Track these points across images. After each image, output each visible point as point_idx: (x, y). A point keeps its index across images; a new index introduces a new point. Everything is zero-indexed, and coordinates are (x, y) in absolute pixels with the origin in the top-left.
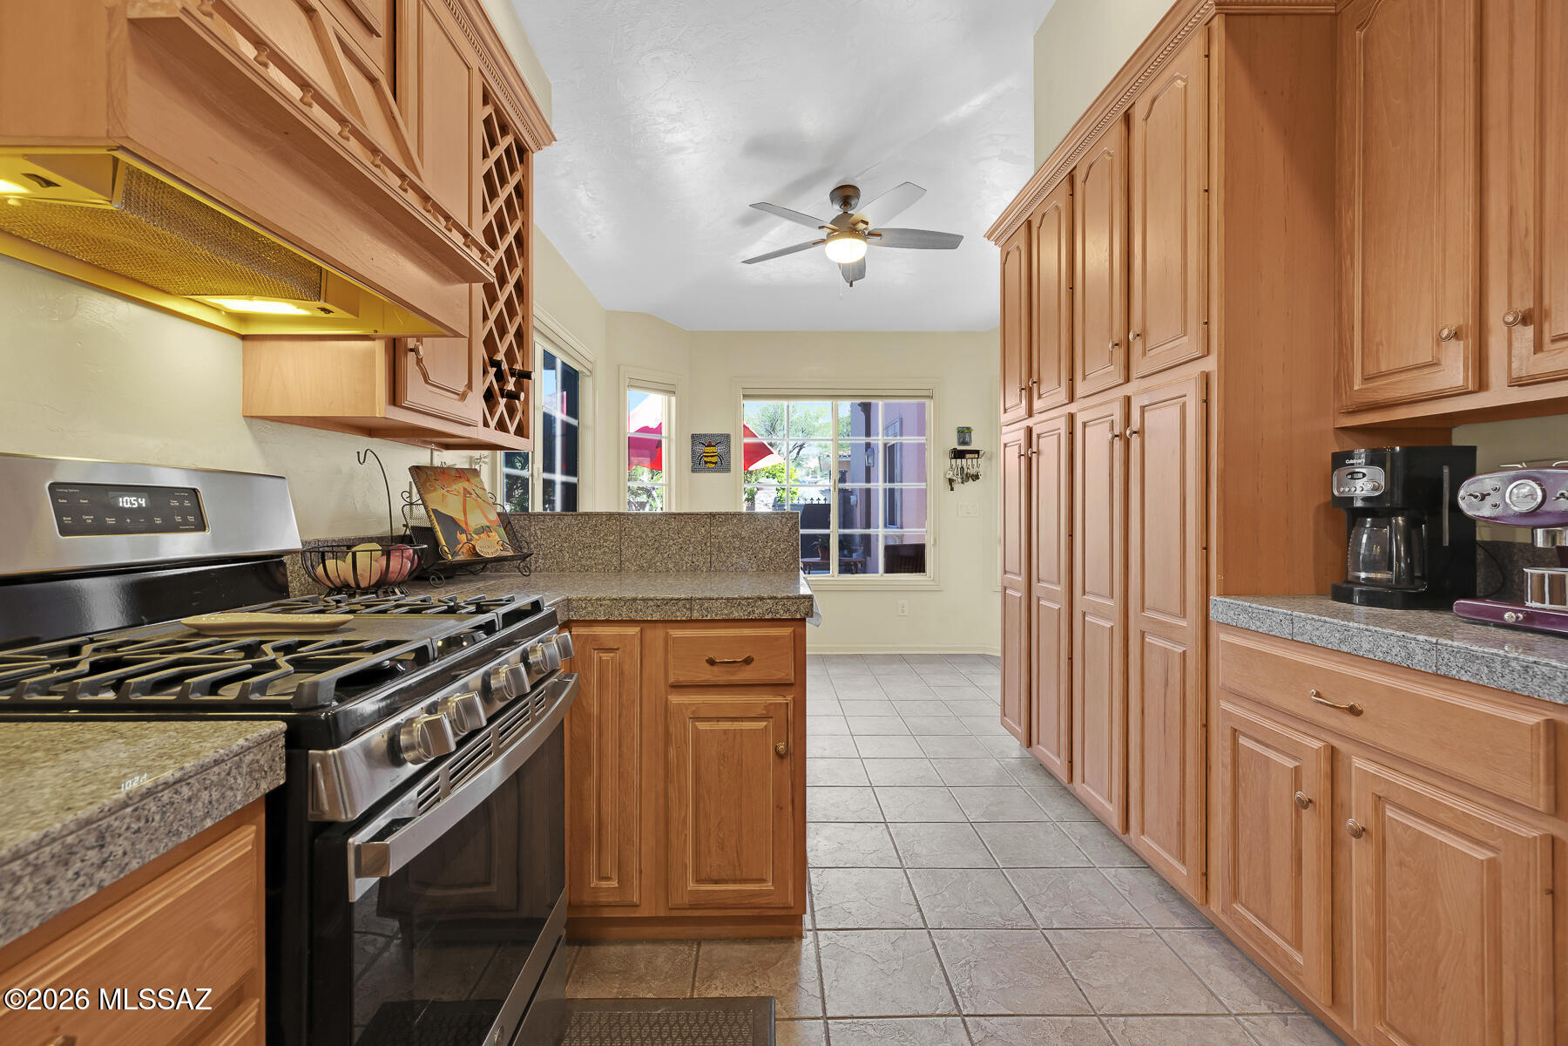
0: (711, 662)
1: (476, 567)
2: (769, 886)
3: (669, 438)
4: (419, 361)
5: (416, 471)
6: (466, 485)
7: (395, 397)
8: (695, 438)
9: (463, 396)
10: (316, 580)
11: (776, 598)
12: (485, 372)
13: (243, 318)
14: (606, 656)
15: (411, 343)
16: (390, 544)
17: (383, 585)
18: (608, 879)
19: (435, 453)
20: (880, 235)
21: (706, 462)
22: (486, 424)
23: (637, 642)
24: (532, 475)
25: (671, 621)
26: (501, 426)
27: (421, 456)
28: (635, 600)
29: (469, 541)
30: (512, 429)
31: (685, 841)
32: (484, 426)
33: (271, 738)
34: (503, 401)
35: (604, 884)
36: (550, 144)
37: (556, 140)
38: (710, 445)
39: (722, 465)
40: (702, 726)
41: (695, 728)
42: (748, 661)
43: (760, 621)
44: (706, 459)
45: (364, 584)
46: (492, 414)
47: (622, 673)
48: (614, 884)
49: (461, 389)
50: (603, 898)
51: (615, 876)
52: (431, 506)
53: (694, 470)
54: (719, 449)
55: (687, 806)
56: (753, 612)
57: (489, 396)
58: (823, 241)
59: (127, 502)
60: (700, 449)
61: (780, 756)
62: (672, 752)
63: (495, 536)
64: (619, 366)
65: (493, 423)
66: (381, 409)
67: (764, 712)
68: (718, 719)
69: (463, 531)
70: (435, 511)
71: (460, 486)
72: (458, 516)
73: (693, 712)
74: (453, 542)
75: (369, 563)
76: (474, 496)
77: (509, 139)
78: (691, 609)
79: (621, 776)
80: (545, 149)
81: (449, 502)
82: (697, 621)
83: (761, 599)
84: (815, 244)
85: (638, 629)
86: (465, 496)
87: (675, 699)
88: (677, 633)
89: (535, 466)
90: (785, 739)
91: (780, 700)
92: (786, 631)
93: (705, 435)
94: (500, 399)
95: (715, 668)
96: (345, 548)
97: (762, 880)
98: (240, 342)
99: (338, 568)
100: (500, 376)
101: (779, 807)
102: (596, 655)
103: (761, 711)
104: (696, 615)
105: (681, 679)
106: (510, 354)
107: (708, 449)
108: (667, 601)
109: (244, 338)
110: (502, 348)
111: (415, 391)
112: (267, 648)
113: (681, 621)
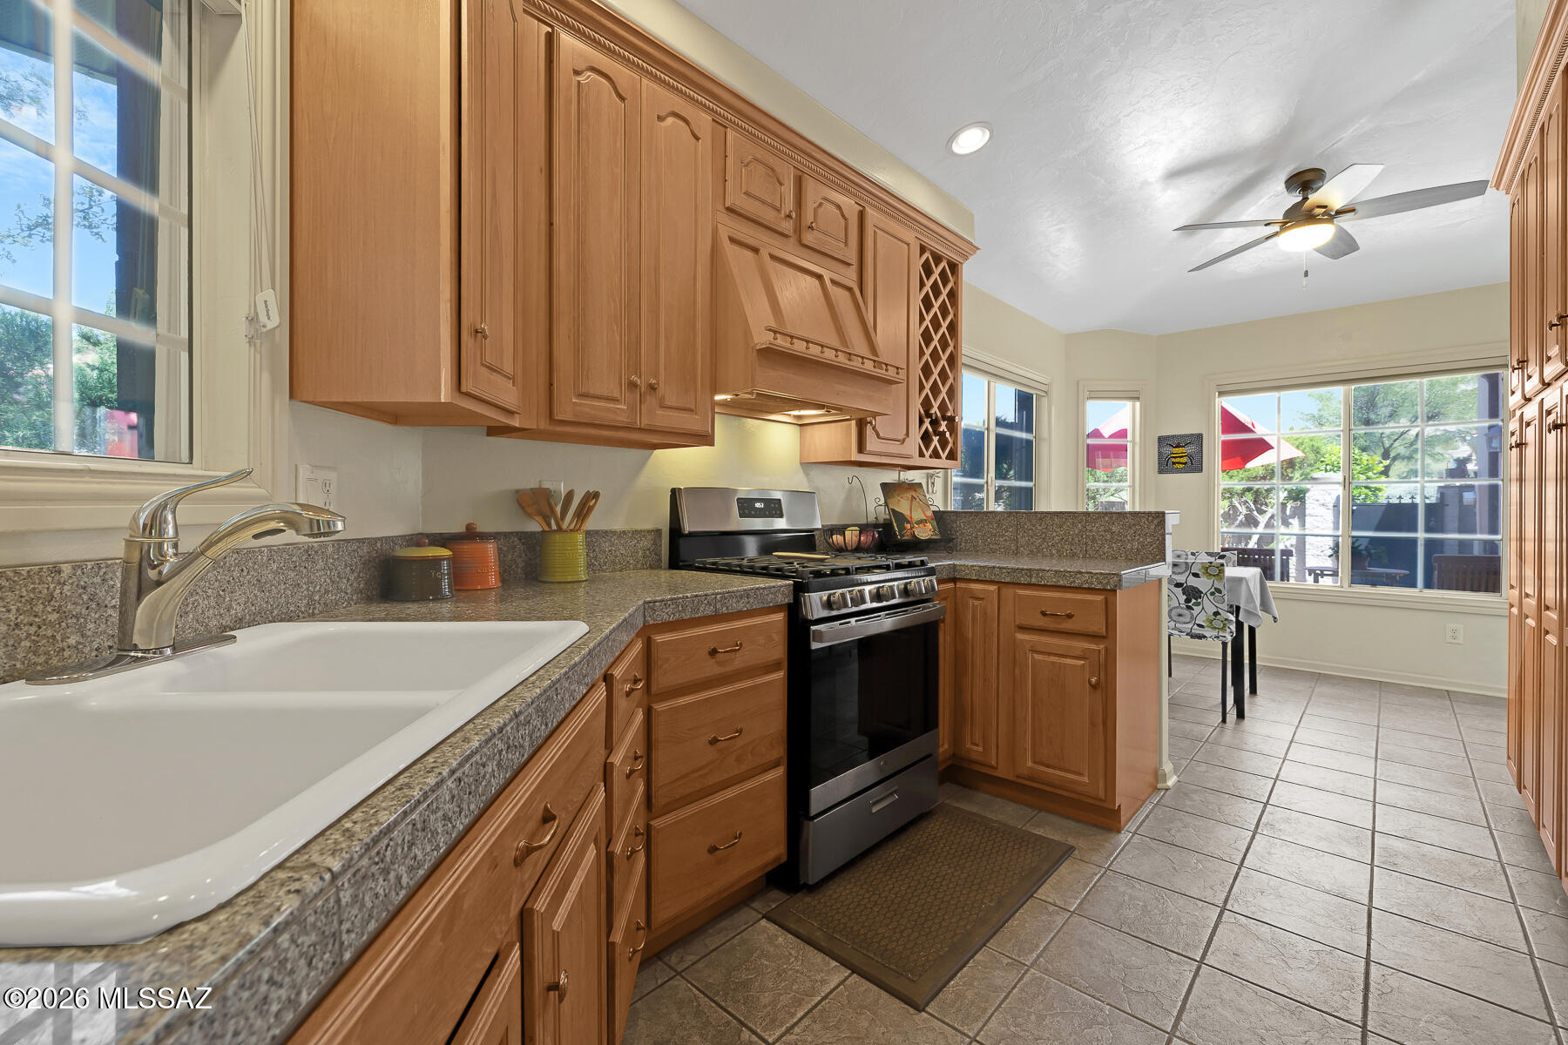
0: (1044, 614)
1: (916, 545)
2: (1086, 779)
3: (1133, 442)
4: (874, 428)
5: (884, 486)
6: (914, 494)
7: (861, 448)
8: (1161, 440)
9: (903, 441)
10: (828, 543)
11: (1091, 573)
12: (921, 422)
13: (799, 417)
14: (976, 603)
15: (869, 419)
16: (863, 528)
17: (858, 549)
18: (977, 745)
19: (902, 473)
20: (1354, 210)
21: (1174, 463)
22: (921, 455)
23: (995, 595)
24: (987, 482)
25: (1017, 584)
26: (935, 455)
27: (891, 477)
28: (994, 567)
29: (911, 528)
30: (944, 456)
31: (1025, 732)
32: (920, 456)
33: (789, 585)
34: (936, 439)
35: (975, 748)
36: (975, 252)
37: (978, 249)
38: (1178, 446)
39: (1194, 464)
40: (1037, 657)
41: (1033, 657)
42: (1070, 616)
43: (1079, 589)
44: (1173, 460)
45: (849, 548)
46: (927, 448)
47: (985, 613)
48: (981, 749)
49: (901, 438)
50: (974, 757)
51: (981, 743)
52: (891, 507)
53: (1161, 471)
54: (1188, 450)
55: (1027, 709)
56: (1074, 581)
57: (926, 438)
58: (1276, 234)
59: (758, 505)
60: (1167, 450)
61: (1094, 687)
62: (1017, 671)
63: (929, 526)
64: (1078, 382)
65: (927, 454)
66: (855, 457)
67: (1082, 654)
68: (1050, 654)
69: (908, 522)
70: (893, 510)
71: (909, 495)
72: (906, 512)
73: (1032, 647)
74: (902, 528)
75: (851, 536)
76: (918, 500)
77: (944, 264)
78: (1030, 577)
79: (985, 680)
80: (971, 259)
81: (903, 506)
82: (1034, 585)
83: (1080, 573)
84: (1268, 238)
85: (996, 587)
86: (912, 500)
87: (1020, 636)
88: (1021, 592)
89: (989, 475)
90: (1097, 674)
91: (1094, 647)
92: (1099, 598)
93: (1174, 436)
94: (934, 437)
95: (1046, 619)
96: (841, 530)
97: (1081, 775)
98: (798, 427)
99: (837, 539)
100: (935, 423)
101: (1093, 724)
102: (971, 601)
103: (1078, 653)
104: (1034, 581)
105: (1023, 623)
106: (943, 407)
107: (1175, 450)
108: (1015, 570)
109: (800, 425)
110: (936, 405)
111: (872, 443)
112: (795, 563)
113: (1024, 584)
